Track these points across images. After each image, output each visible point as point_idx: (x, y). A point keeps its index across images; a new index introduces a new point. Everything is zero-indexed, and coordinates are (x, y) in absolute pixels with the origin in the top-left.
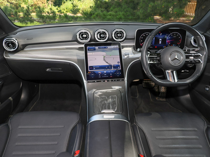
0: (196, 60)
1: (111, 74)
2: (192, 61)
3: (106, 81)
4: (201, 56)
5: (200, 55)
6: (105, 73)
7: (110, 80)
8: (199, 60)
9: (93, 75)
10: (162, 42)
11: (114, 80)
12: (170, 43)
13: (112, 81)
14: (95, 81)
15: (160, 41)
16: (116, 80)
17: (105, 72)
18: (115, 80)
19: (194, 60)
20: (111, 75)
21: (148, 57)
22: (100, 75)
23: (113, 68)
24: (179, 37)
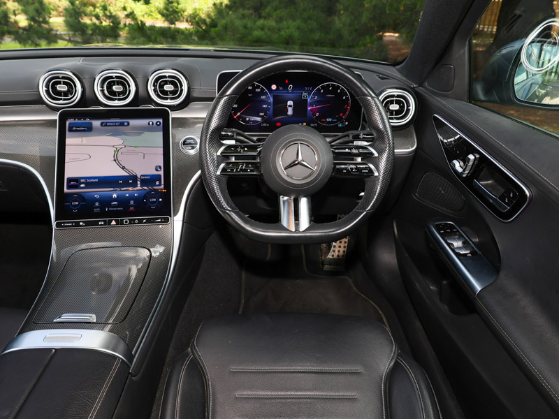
0: (361, 166)
1: (132, 202)
2: (352, 169)
3: (114, 223)
4: (376, 155)
5: (372, 154)
6: (115, 200)
7: (126, 219)
8: (371, 166)
9: (77, 203)
10: (294, 110)
11: (137, 221)
12: (317, 114)
13: (132, 222)
14: (81, 224)
15: (290, 106)
16: (144, 219)
17: (115, 196)
18: (140, 221)
19: (358, 166)
20: (132, 206)
21: (218, 156)
22: (97, 204)
23: (139, 185)
24: (344, 98)
